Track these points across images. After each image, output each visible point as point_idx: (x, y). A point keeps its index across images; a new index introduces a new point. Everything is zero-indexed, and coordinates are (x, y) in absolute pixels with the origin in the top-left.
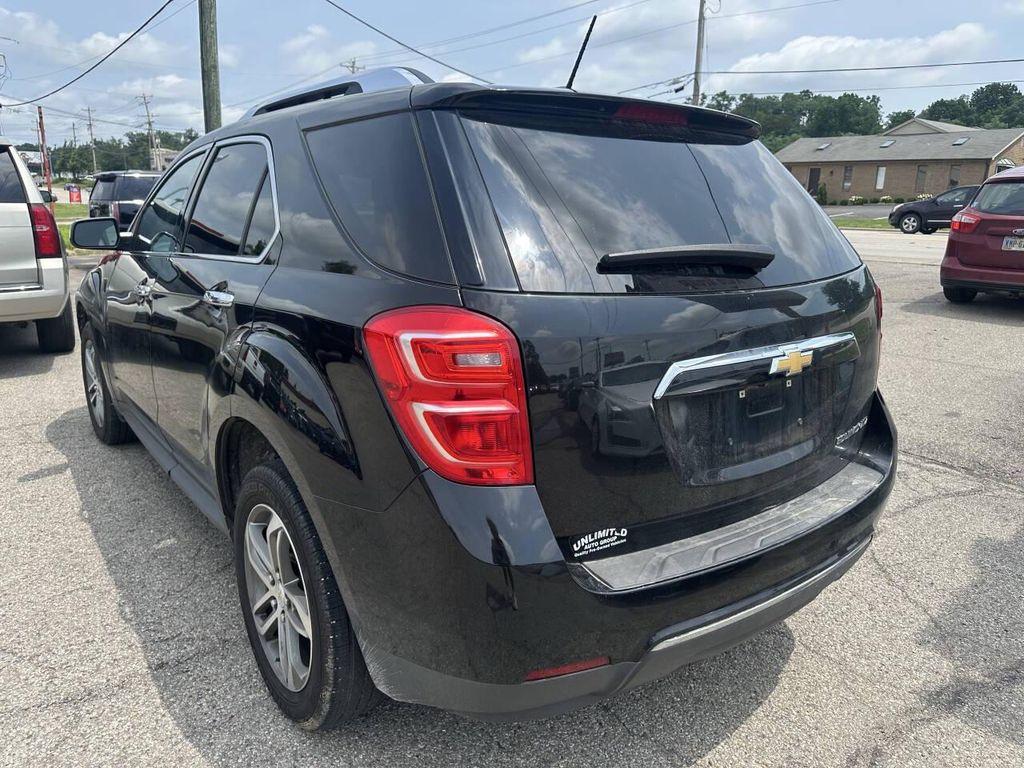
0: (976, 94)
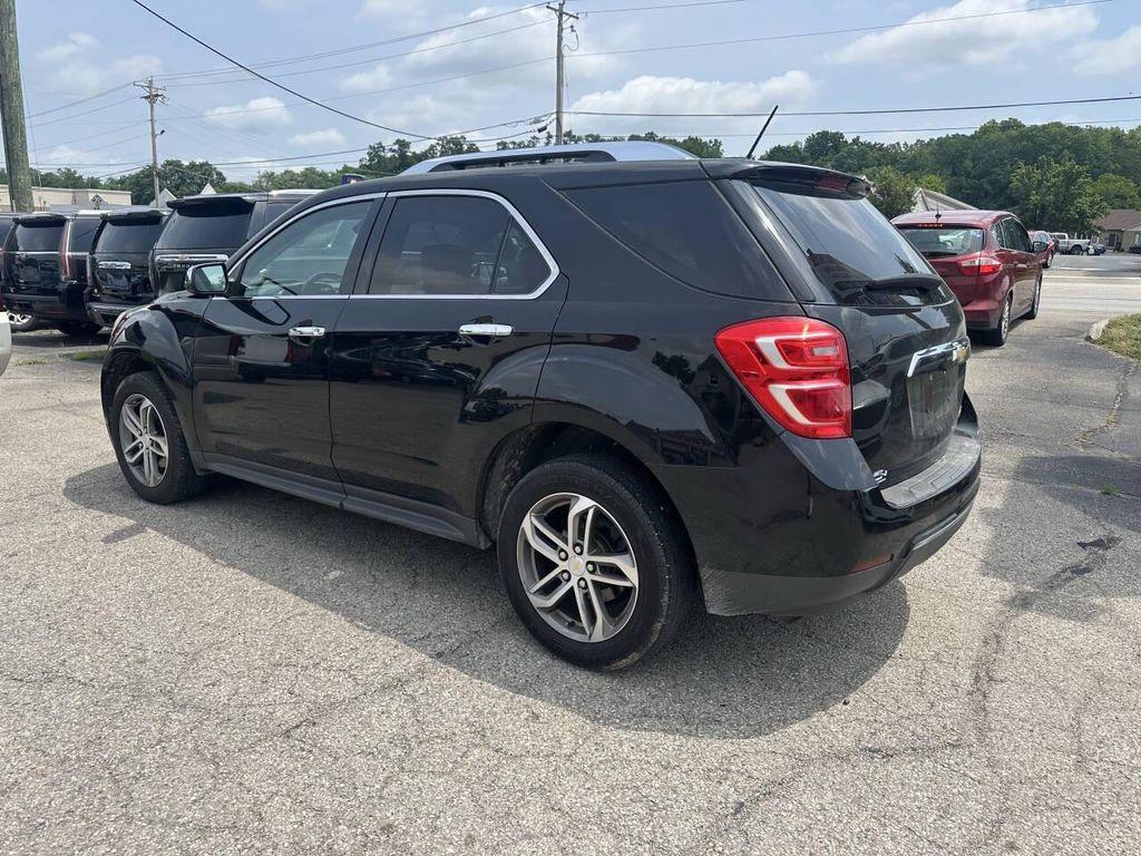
0: (808, 140)
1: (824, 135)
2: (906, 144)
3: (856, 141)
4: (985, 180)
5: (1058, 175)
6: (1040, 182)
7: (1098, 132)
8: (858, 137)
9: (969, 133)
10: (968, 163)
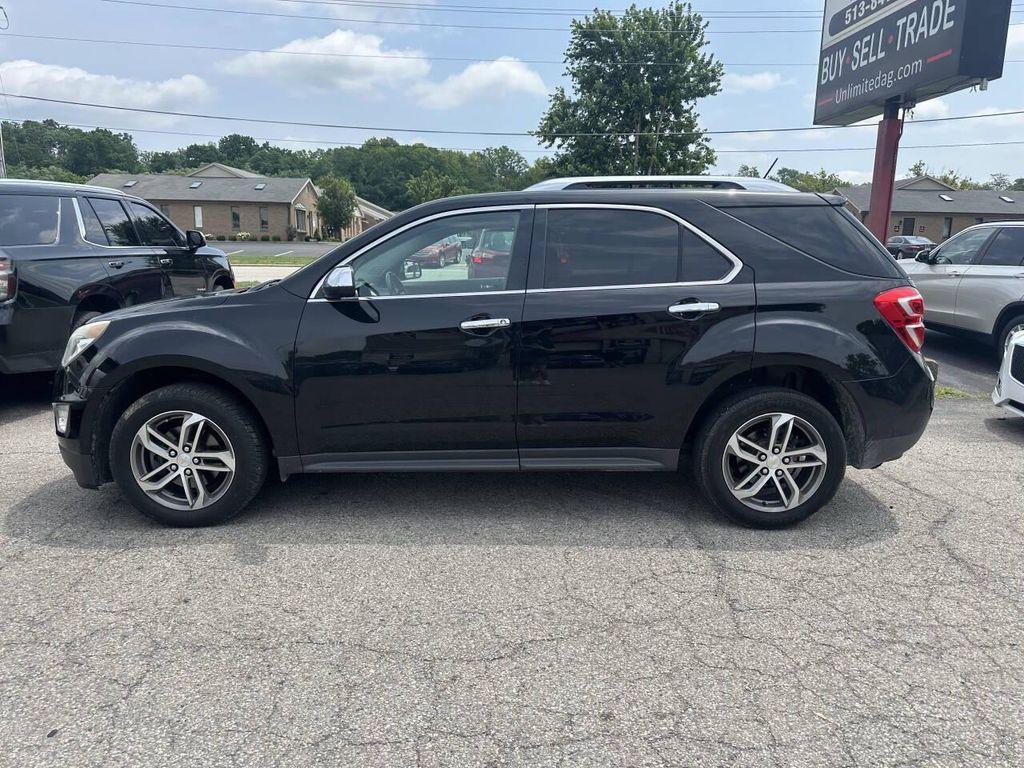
0: (222, 141)
1: (235, 139)
2: (310, 152)
3: (266, 146)
4: (377, 186)
5: (438, 186)
6: (427, 191)
7: (450, 154)
8: (267, 143)
9: (358, 147)
10: (363, 173)
